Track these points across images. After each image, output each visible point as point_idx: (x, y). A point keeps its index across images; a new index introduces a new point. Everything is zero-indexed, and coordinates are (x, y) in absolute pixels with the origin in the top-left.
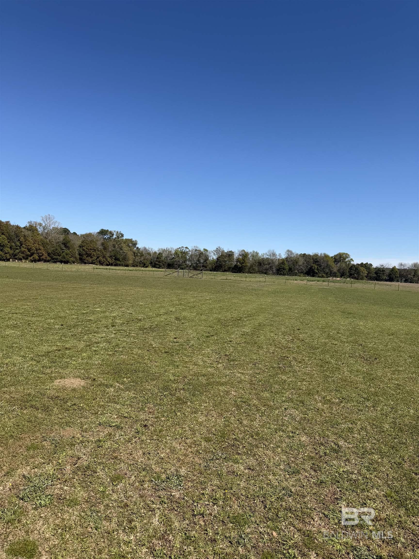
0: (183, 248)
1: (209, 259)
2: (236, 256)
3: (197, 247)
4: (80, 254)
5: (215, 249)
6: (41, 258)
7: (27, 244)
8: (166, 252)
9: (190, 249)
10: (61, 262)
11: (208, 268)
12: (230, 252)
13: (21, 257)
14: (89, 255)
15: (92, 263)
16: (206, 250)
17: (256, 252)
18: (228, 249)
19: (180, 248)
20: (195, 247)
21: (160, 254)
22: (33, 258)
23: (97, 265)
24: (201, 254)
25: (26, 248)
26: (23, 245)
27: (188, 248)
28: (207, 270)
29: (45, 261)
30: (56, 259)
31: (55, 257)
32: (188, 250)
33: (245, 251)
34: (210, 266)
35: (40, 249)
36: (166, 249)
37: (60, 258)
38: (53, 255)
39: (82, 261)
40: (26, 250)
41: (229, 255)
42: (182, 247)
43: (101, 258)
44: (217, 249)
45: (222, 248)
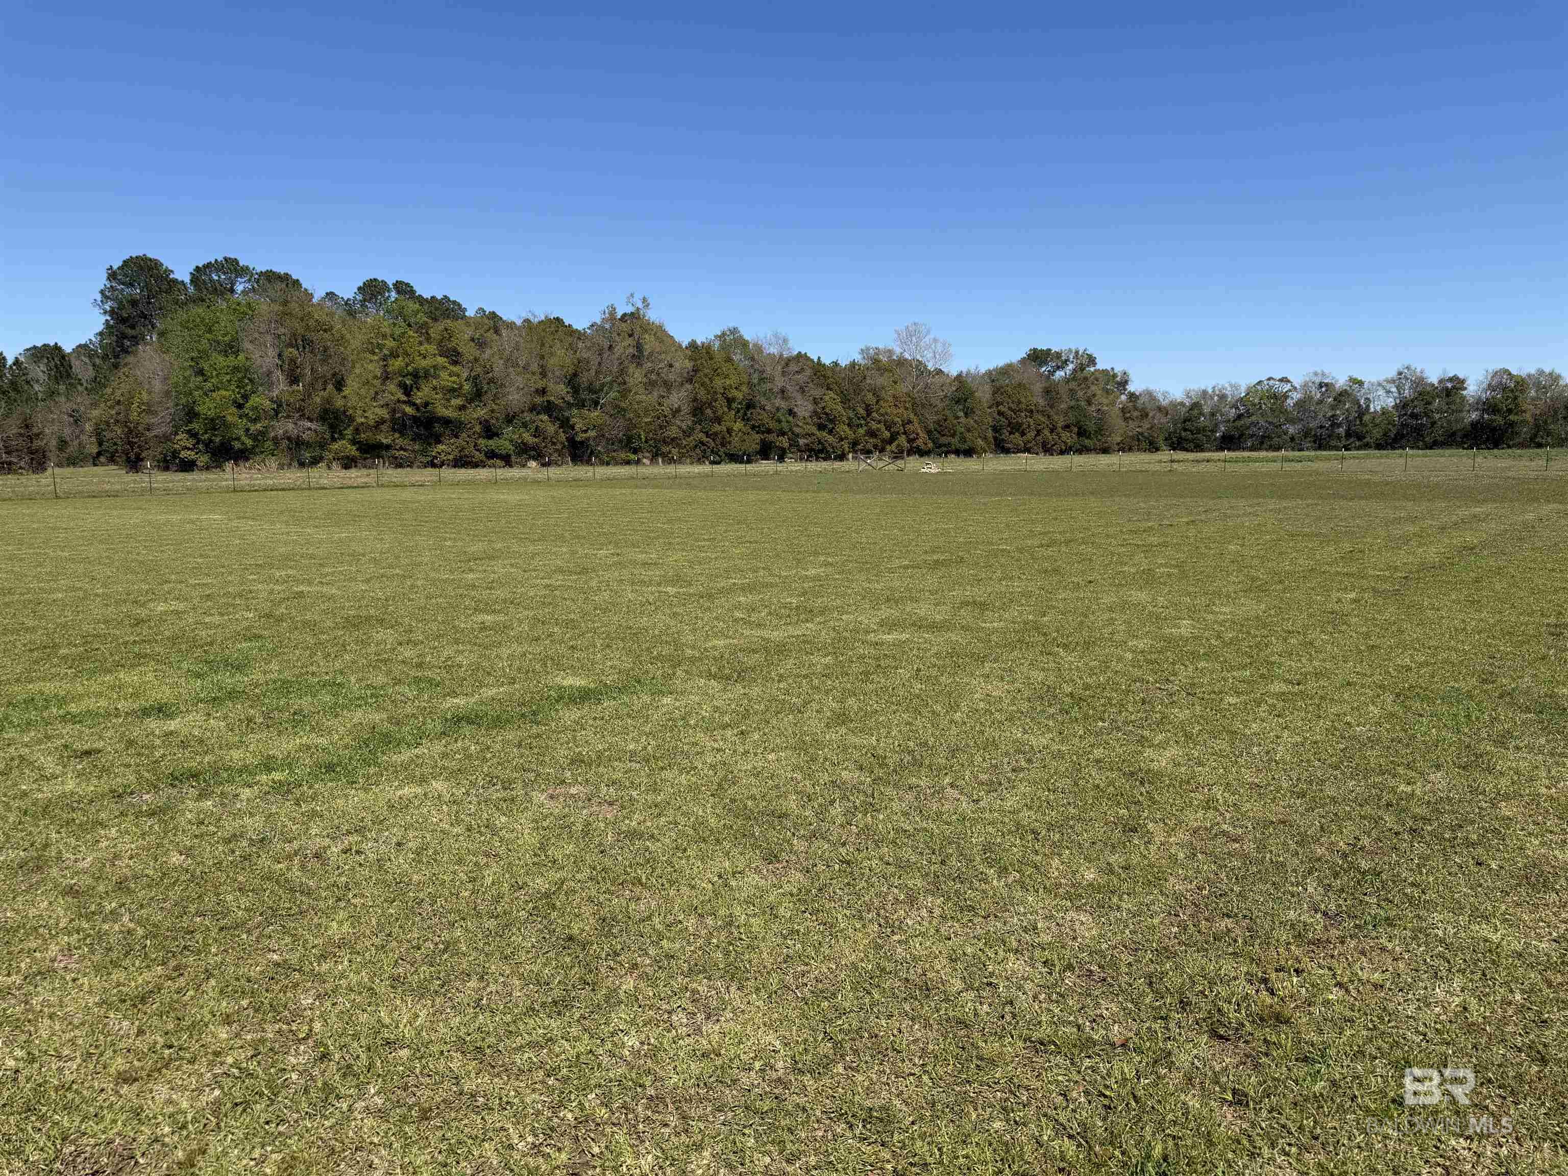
0: (1271, 382)
1: (1372, 410)
2: (1474, 388)
3: (1323, 374)
4: (995, 429)
5: (1392, 374)
6: (915, 445)
7: (882, 411)
8: (1212, 398)
9: (1297, 381)
10: (957, 452)
11: (1368, 439)
12: (1451, 380)
13: (870, 447)
14: (1016, 428)
15: (1028, 450)
16: (1354, 381)
17: (1551, 374)
18: (1445, 371)
19: (1260, 382)
20: (1316, 374)
21: (1196, 406)
22: (898, 445)
23: (1037, 454)
24: (1342, 396)
25: (880, 422)
26: (874, 414)
27: (1289, 381)
28: (1367, 446)
29: (922, 453)
30: (945, 445)
31: (944, 440)
32: (1287, 387)
33: (1510, 374)
34: (1377, 433)
35: (910, 422)
36: (1210, 391)
37: (955, 441)
38: (937, 435)
39: (1001, 448)
40: (882, 427)
41: (1448, 393)
42: (1269, 379)
43: (1046, 432)
44: (1400, 373)
45: (1418, 370)
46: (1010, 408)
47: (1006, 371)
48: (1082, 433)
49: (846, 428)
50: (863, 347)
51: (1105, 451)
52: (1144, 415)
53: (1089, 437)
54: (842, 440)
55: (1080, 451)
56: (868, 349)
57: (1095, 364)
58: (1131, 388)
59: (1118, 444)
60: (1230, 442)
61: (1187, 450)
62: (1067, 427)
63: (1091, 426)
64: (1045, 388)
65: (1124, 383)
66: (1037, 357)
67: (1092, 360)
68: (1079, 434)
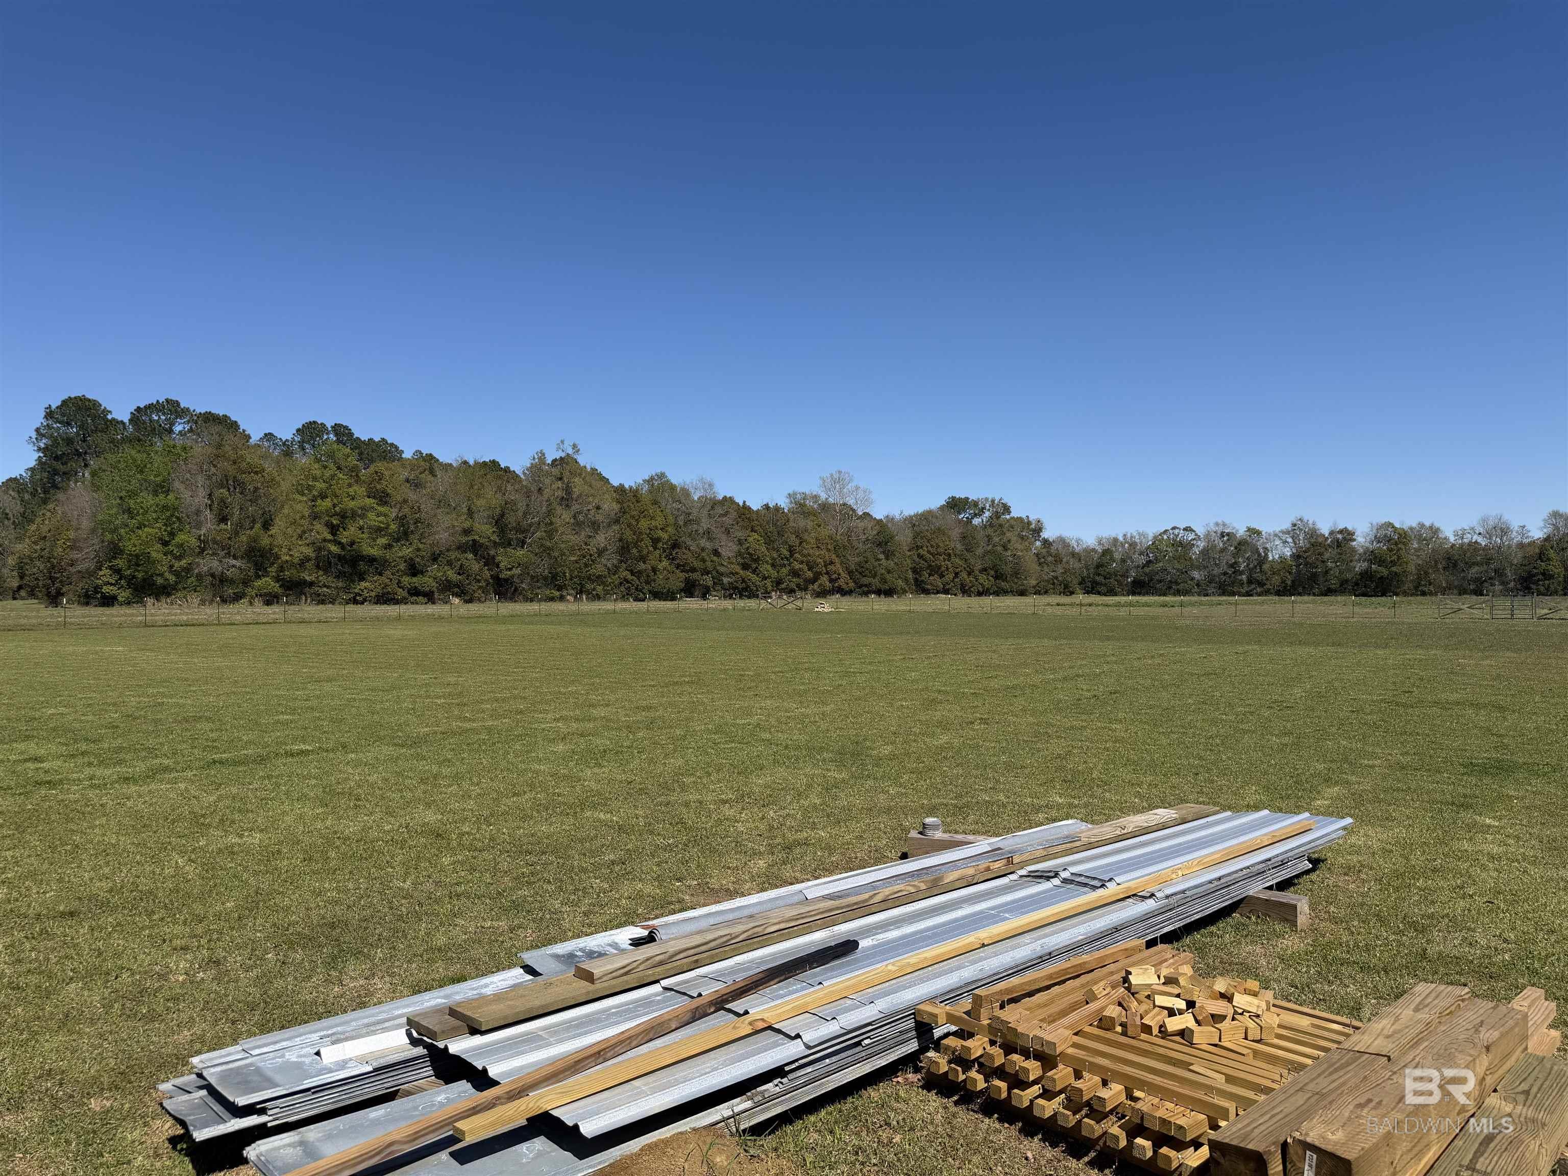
0: (1176, 531)
1: (1271, 558)
2: (1362, 539)
3: (1224, 525)
4: (915, 571)
5: (1287, 526)
6: (836, 585)
7: (805, 552)
8: (1122, 545)
9: (1200, 530)
10: (879, 592)
11: (1268, 586)
12: (1341, 532)
13: (793, 586)
14: (935, 570)
15: (946, 592)
16: (1250, 530)
17: (1431, 527)
18: (1335, 524)
19: (1166, 531)
20: (1217, 524)
21: (1106, 552)
22: (820, 585)
23: (955, 595)
24: (1241, 545)
25: (802, 562)
26: (797, 555)
27: (1192, 530)
28: (1267, 592)
29: (844, 592)
30: (866, 586)
31: (866, 581)
32: (1191, 536)
33: (1393, 527)
34: (1276, 580)
35: (832, 563)
36: (1121, 539)
37: (876, 582)
38: (858, 576)
39: (922, 589)
40: (805, 568)
41: (1338, 544)
42: (1174, 528)
43: (964, 575)
44: (1294, 525)
45: (1310, 522)
46: (929, 552)
47: (926, 516)
48: (998, 576)
49: (769, 567)
50: (791, 492)
51: (1022, 593)
52: (1058, 560)
53: (1005, 580)
54: (765, 578)
55: (997, 594)
56: (795, 494)
57: (1009, 513)
58: (1045, 534)
59: (1034, 587)
60: (1140, 587)
61: (1099, 593)
62: (984, 570)
63: (1007, 569)
64: (962, 533)
65: (1038, 530)
66: (955, 505)
67: (1007, 509)
68: (996, 577)
